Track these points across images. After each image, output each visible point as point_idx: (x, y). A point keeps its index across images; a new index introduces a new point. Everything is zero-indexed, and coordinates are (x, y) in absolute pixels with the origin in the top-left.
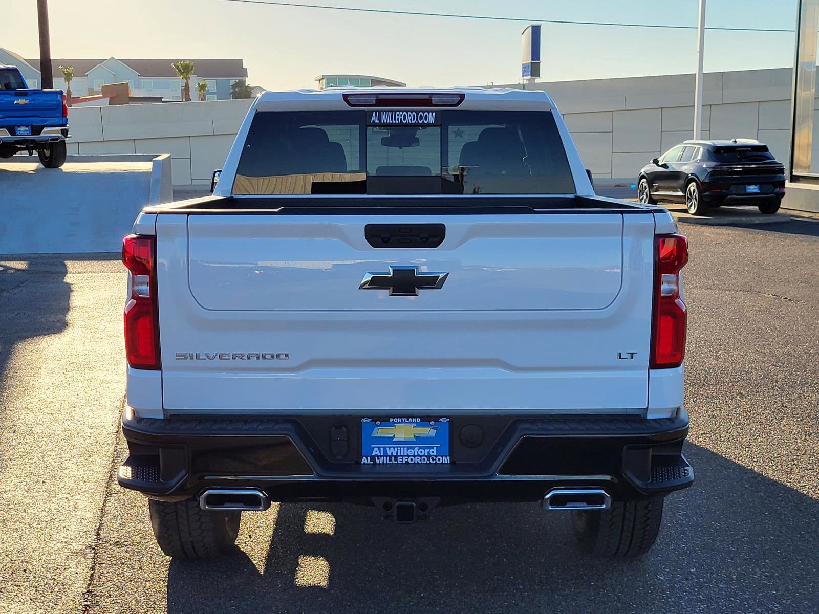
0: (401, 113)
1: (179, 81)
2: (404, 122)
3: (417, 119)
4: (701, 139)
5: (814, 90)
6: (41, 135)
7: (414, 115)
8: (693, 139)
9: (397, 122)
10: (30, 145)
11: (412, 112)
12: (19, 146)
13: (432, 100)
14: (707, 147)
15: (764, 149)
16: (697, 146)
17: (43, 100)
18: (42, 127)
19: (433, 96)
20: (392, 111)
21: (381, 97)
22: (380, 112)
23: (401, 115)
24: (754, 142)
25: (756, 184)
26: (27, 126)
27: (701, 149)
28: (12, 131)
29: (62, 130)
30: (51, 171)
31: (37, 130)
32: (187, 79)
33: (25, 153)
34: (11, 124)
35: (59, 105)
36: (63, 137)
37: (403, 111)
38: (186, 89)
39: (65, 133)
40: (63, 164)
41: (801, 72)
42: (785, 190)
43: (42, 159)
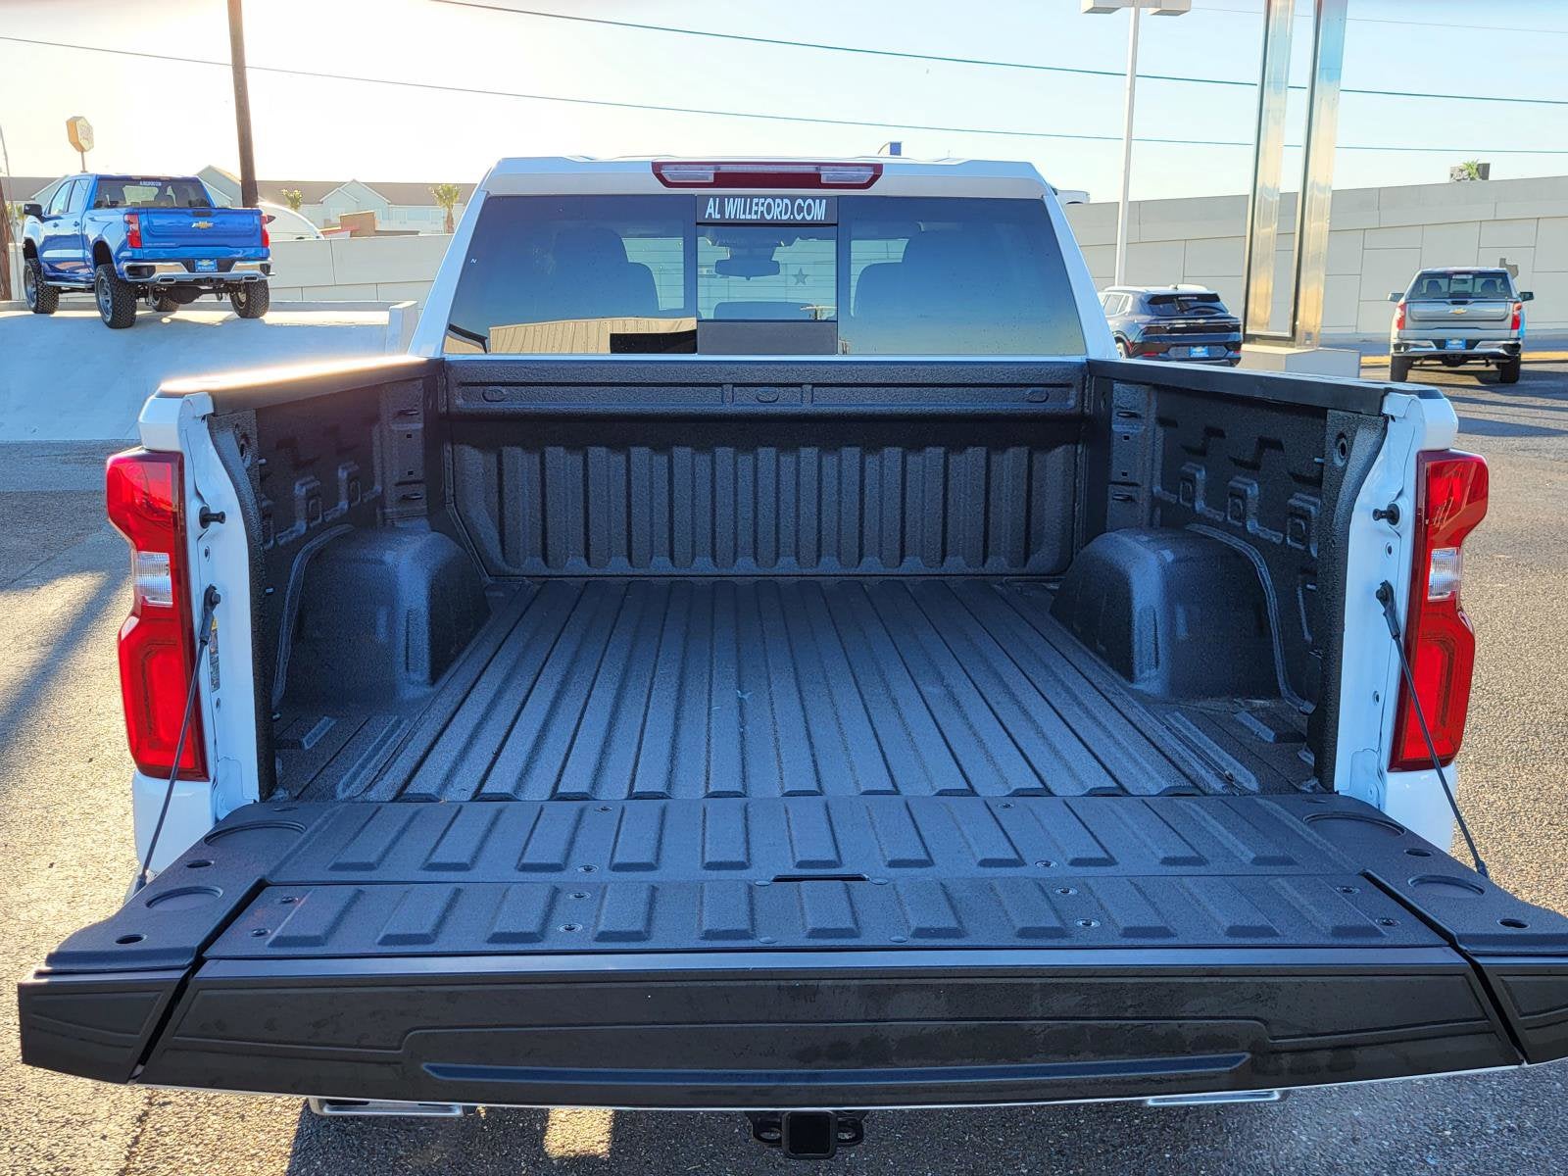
0: (762, 200)
1: (441, 211)
2: (768, 217)
3: (792, 213)
4: (1125, 285)
5: (1276, 224)
6: (233, 272)
7: (787, 204)
8: (1114, 285)
9: (754, 217)
10: (220, 287)
11: (782, 197)
12: (202, 288)
13: (820, 175)
14: (1139, 296)
15: (1215, 298)
16: (1125, 295)
17: (239, 224)
18: (233, 261)
19: (822, 167)
20: (745, 197)
21: (724, 169)
22: (722, 198)
23: (763, 204)
24: (1202, 290)
25: (1203, 345)
26: (211, 260)
27: (1131, 299)
28: (190, 265)
29: (261, 265)
30: (248, 322)
31: (226, 265)
32: (450, 207)
33: (212, 298)
34: (188, 255)
35: (256, 230)
36: (263, 275)
37: (765, 197)
38: (450, 221)
39: (266, 269)
40: (263, 314)
41: (1260, 201)
42: (1242, 354)
43: (236, 304)
